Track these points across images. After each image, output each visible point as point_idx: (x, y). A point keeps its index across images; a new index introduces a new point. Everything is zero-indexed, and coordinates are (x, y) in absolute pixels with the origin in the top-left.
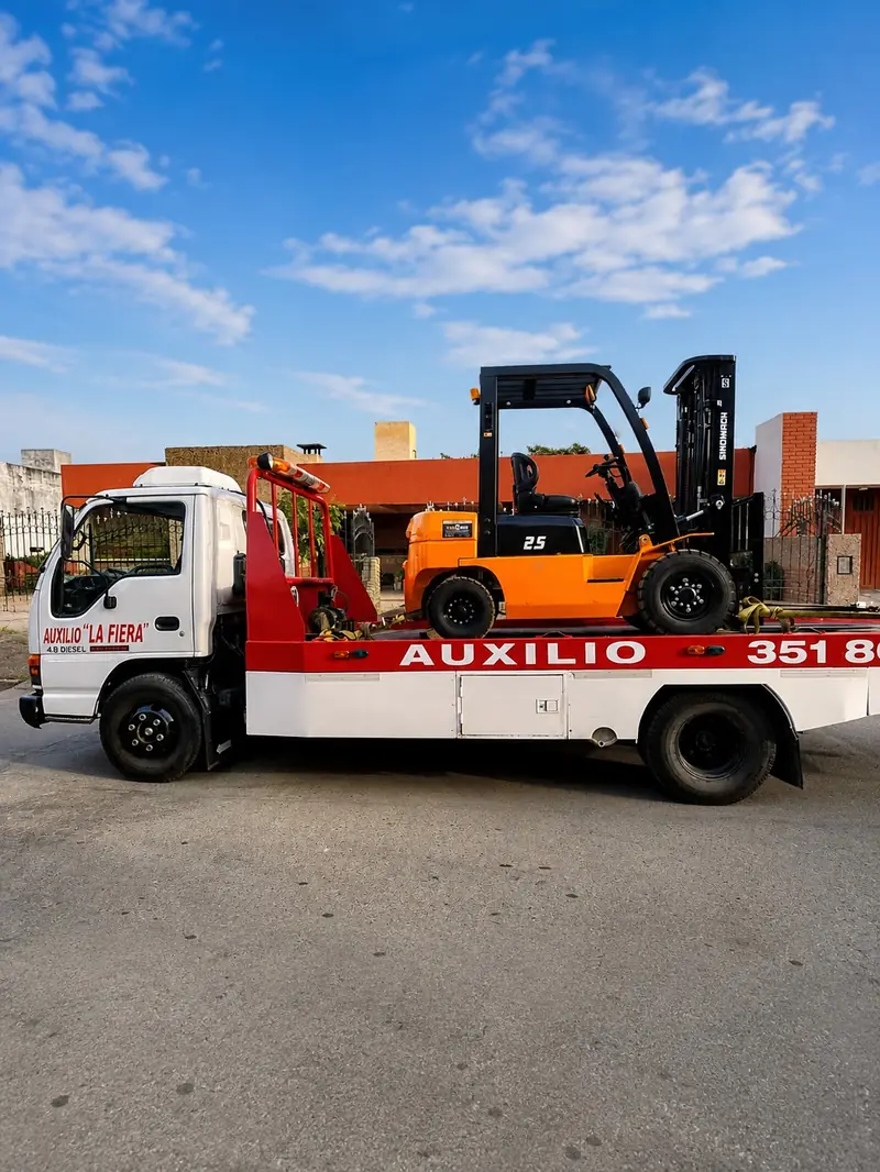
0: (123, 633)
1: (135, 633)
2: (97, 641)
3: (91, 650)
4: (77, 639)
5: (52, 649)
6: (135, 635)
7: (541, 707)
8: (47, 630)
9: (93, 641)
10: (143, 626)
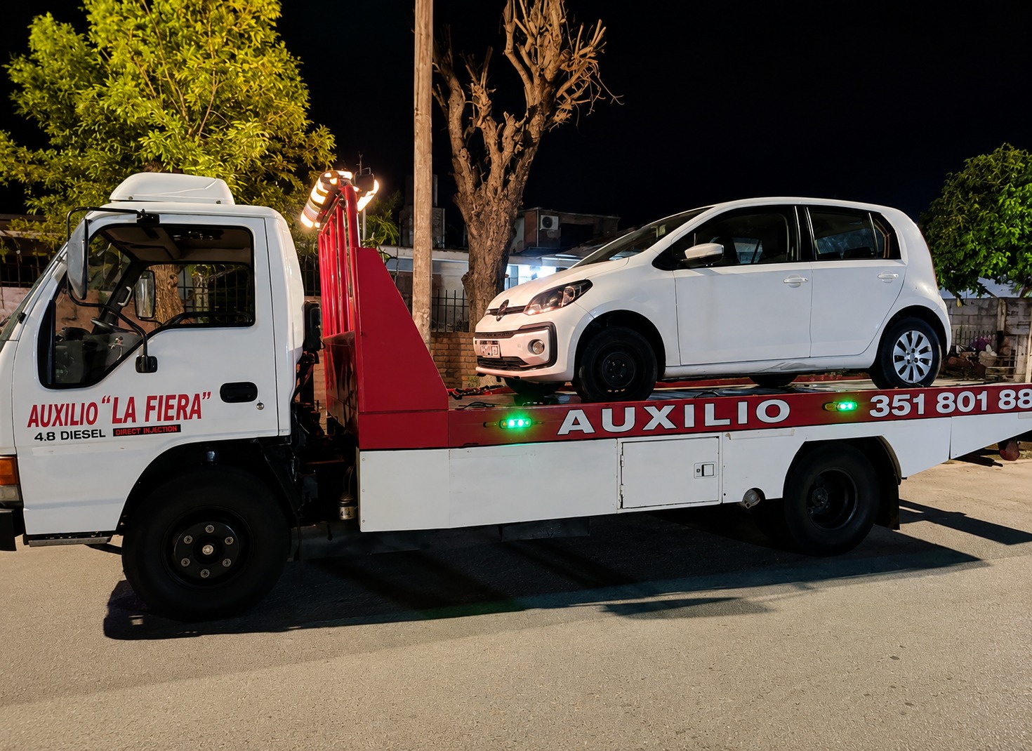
0: (169, 407)
1: (191, 407)
2: (125, 421)
3: (115, 435)
4: (91, 419)
5: (45, 436)
6: (189, 410)
7: (698, 471)
8: (35, 407)
9: (119, 421)
10: (201, 397)
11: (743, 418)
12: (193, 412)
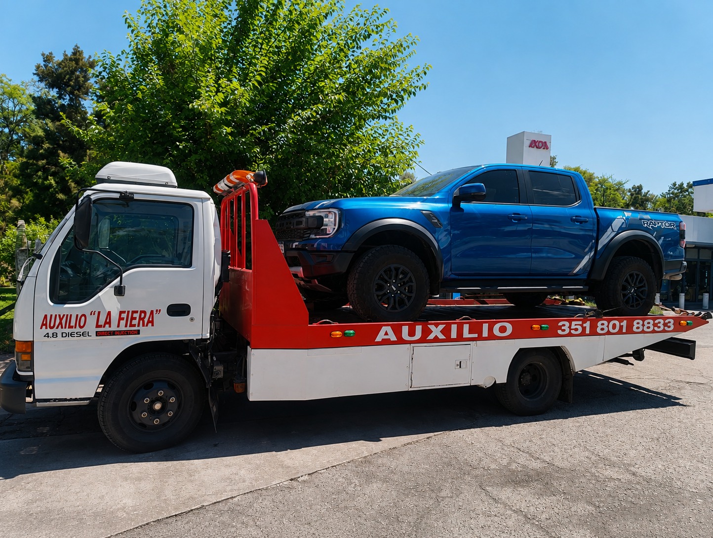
1: (147, 318)
2: (104, 327)
3: (97, 336)
4: (82, 325)
5: (51, 335)
6: (146, 320)
7: (457, 365)
8: (46, 316)
9: (100, 326)
10: (155, 312)
11: (485, 334)
12: (149, 322)
